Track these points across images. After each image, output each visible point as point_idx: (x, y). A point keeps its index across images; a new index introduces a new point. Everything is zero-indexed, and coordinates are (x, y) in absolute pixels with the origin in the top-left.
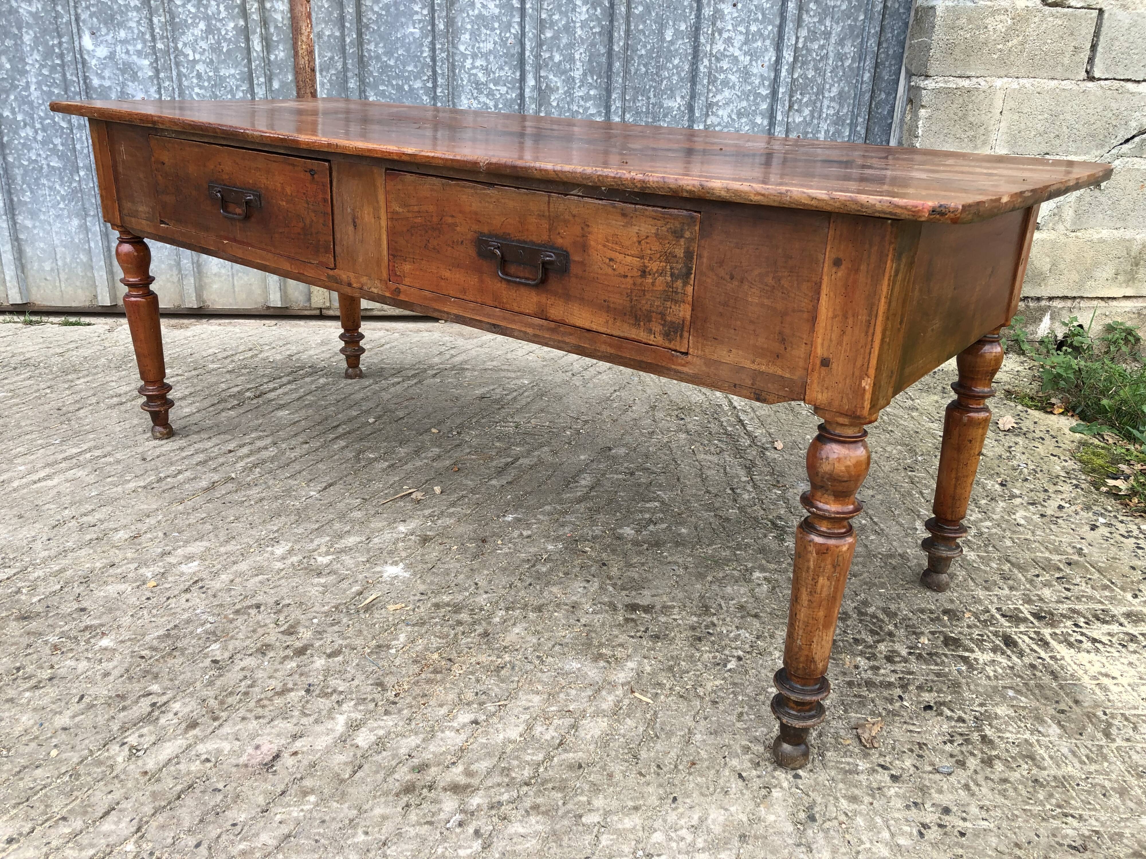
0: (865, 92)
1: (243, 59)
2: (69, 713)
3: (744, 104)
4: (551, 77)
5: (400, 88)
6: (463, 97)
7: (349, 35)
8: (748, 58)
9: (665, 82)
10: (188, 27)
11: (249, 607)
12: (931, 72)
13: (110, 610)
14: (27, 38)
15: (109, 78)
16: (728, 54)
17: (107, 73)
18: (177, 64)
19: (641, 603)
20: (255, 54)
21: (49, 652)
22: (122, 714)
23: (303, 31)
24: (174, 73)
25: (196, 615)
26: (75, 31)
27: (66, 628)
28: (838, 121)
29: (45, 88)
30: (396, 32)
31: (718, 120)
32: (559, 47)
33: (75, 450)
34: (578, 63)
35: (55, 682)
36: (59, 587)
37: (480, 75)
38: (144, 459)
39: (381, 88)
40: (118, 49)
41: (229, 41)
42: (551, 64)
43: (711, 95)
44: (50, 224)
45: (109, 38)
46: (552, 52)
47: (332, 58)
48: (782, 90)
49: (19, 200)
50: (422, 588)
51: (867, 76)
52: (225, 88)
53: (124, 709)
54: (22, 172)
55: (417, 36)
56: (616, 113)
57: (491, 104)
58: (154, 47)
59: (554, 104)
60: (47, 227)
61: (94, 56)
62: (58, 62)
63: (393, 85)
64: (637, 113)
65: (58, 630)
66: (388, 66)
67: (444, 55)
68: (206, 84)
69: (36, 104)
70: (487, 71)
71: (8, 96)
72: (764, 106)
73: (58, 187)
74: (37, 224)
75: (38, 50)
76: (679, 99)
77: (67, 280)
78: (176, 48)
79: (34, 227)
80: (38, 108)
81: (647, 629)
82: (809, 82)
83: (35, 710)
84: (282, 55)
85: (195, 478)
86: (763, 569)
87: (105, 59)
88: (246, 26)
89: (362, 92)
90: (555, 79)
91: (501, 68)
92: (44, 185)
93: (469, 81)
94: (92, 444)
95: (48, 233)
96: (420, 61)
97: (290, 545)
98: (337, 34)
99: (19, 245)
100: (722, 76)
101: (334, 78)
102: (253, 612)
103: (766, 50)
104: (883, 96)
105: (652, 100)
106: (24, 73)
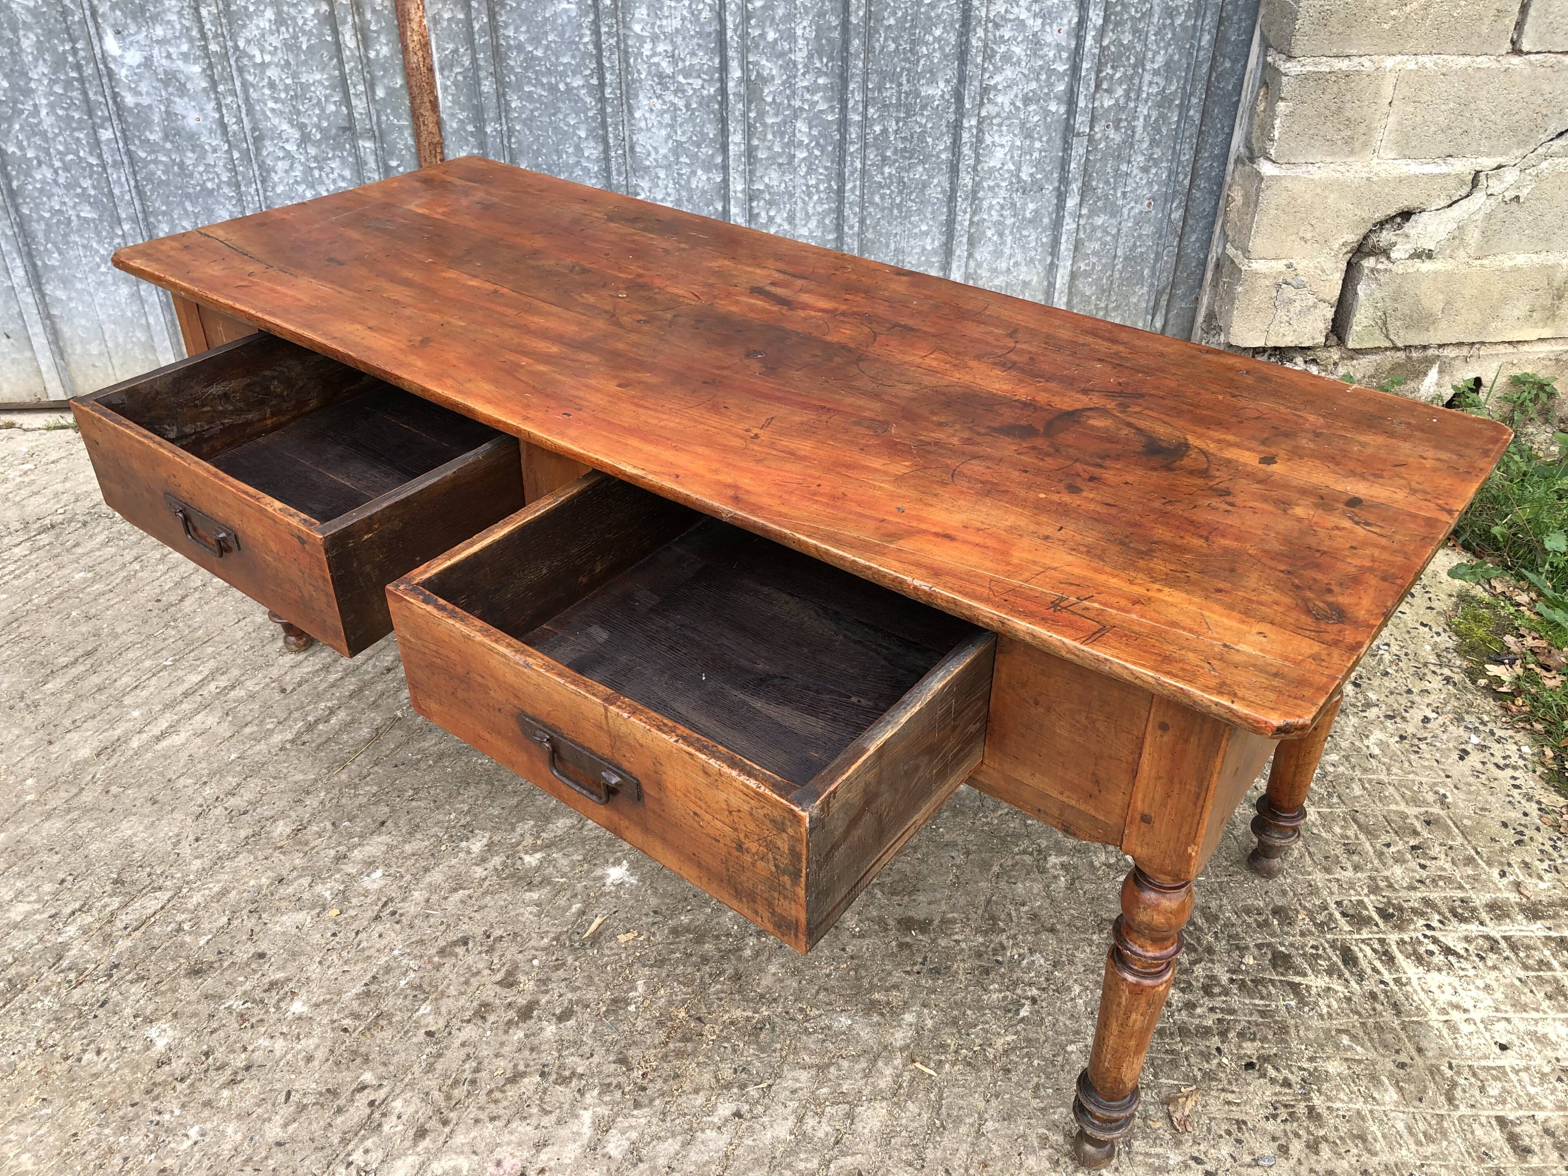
0: (1202, 63)
1: (331, 59)
2: (278, 1120)
3: (1034, 85)
4: (764, 62)
5: (553, 89)
6: (641, 97)
7: (477, 18)
8: (1039, 21)
9: (922, 62)
10: (249, 16)
11: (455, 944)
12: (1296, 52)
13: (294, 955)
14: (28, 43)
15: (148, 93)
16: (1011, 17)
17: (144, 87)
18: (241, 70)
19: (916, 917)
20: (348, 53)
21: (236, 1025)
22: (340, 1120)
23: (412, 16)
24: (238, 84)
25: (395, 958)
26: (93, 31)
27: (248, 986)
28: (1164, 101)
29: (60, 112)
30: (544, 10)
31: (997, 109)
32: (773, 19)
33: (195, 678)
34: (800, 41)
35: (253, 1071)
36: (224, 920)
37: (664, 64)
38: (283, 691)
39: (527, 89)
40: (156, 52)
41: (310, 34)
42: (762, 44)
43: (987, 75)
44: (91, 295)
45: (141, 37)
46: (763, 28)
47: (455, 51)
48: (1085, 65)
49: (45, 264)
50: (654, 901)
51: (1206, 38)
52: (310, 99)
53: (340, 1111)
54: (43, 227)
55: (574, 14)
56: (855, 110)
57: (681, 104)
58: (205, 48)
59: (769, 99)
60: (87, 298)
61: (123, 64)
62: (74, 74)
63: (543, 85)
64: (884, 106)
65: (240, 990)
66: (534, 58)
67: (613, 41)
68: (283, 95)
69: (50, 135)
70: (674, 59)
71: (10, 126)
72: (1061, 87)
73: (95, 245)
74: (74, 295)
75: (45, 60)
76: (942, 85)
77: (122, 365)
78: (236, 48)
79: (70, 299)
80: (54, 139)
81: (925, 959)
82: (1124, 50)
83: (239, 1117)
84: (385, 51)
85: (353, 721)
86: (1060, 851)
87: (139, 66)
88: (332, 12)
89: (500, 95)
90: (769, 65)
91: (693, 54)
92: (76, 243)
93: (649, 73)
94: (212, 664)
95: (89, 306)
96: (578, 49)
97: (487, 835)
98: (461, 16)
99: (53, 323)
100: (1003, 49)
101: (460, 78)
102: (461, 950)
103: (1065, 8)
104: (1228, 64)
105: (906, 88)
106: (28, 92)
